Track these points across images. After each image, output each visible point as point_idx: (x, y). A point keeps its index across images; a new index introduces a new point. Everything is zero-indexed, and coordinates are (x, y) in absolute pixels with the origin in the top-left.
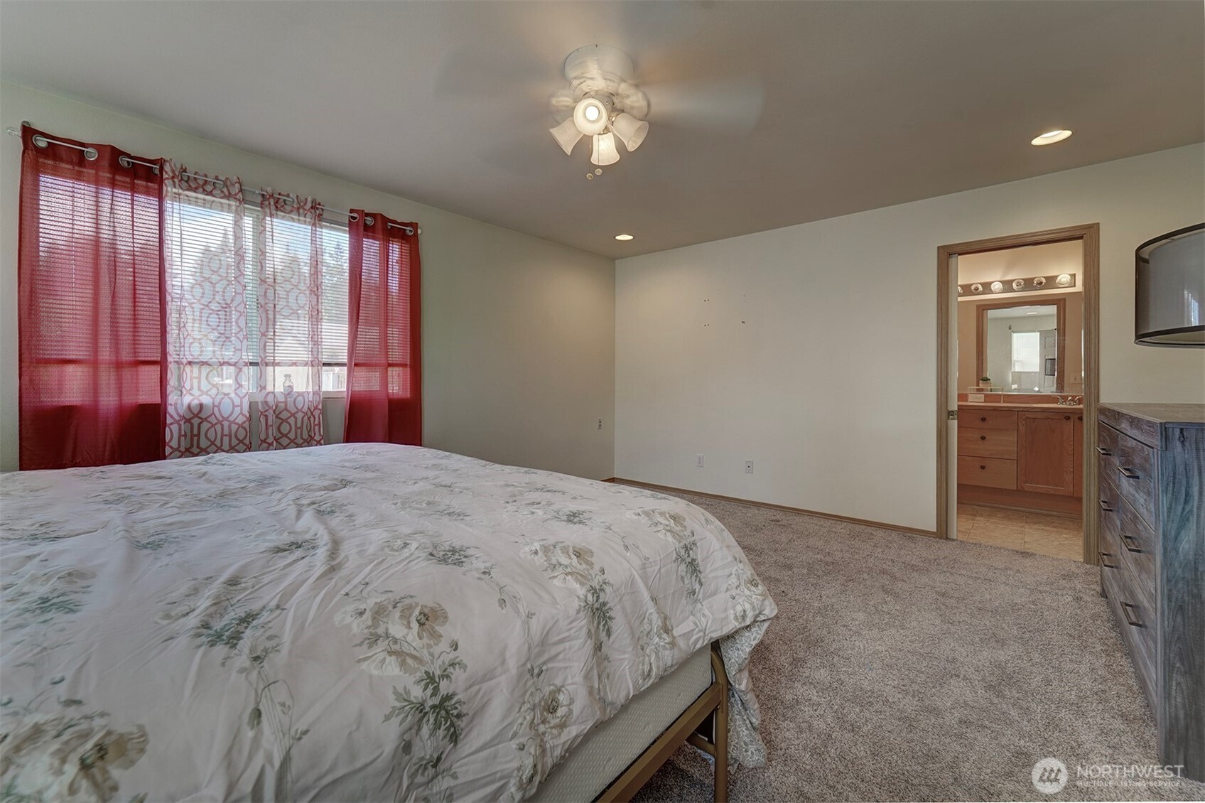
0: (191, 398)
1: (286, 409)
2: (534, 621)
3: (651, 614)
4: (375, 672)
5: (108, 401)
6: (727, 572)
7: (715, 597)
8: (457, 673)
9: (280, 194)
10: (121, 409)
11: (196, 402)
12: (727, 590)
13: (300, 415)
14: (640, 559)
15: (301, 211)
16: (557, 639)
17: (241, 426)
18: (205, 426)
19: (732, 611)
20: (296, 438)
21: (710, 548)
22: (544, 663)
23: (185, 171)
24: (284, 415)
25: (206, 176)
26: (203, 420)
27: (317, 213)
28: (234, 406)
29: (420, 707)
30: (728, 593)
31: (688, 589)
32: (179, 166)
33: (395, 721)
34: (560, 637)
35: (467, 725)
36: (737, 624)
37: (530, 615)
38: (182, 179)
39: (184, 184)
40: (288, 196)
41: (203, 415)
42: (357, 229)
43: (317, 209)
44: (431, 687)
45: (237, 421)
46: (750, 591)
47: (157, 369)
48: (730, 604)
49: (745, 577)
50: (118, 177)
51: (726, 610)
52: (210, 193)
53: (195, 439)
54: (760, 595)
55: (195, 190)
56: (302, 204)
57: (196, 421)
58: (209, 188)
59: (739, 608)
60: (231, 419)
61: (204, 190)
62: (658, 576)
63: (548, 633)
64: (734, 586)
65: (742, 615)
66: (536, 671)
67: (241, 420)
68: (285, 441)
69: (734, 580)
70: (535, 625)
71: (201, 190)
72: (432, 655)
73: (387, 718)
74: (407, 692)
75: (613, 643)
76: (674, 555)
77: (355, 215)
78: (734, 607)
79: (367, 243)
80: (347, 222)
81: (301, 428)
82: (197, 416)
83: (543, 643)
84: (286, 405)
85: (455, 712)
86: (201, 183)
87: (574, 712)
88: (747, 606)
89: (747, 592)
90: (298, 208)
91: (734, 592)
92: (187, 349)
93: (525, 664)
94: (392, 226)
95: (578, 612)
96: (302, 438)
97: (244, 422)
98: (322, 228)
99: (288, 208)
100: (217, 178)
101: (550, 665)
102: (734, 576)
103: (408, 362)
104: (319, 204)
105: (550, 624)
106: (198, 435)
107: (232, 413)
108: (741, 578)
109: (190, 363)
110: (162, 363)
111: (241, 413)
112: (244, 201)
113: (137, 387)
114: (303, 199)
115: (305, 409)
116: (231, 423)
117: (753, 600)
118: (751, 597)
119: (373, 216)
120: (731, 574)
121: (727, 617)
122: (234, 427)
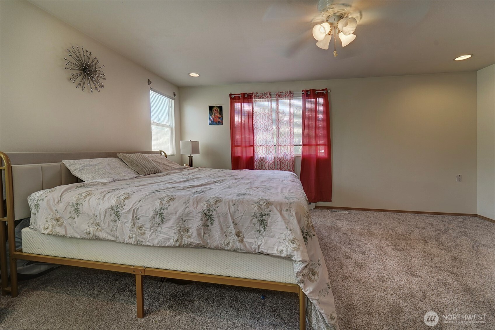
0: (261, 155)
1: (283, 159)
2: (187, 209)
3: (232, 227)
4: (156, 203)
5: (244, 155)
6: (281, 232)
7: (272, 238)
8: (165, 210)
9: (281, 92)
10: (247, 157)
11: (262, 157)
12: (279, 238)
13: (287, 162)
14: (235, 209)
15: (286, 96)
16: (192, 216)
17: (271, 164)
18: (264, 163)
19: (277, 247)
20: (286, 169)
21: (276, 220)
22: (187, 220)
23: (258, 94)
24: (283, 161)
25: (262, 93)
26: (264, 161)
27: (291, 95)
28: (269, 158)
29: (157, 212)
30: (279, 240)
31: (257, 229)
32: (255, 93)
33: (153, 212)
34: (193, 216)
35: (165, 221)
36: (276, 253)
37: (187, 207)
38: (257, 96)
39: (258, 97)
40: (283, 92)
41: (264, 160)
42: (304, 96)
43: (291, 94)
44: (160, 210)
45: (270, 162)
46: (289, 244)
47: (253, 147)
48: (277, 244)
49: (289, 237)
50: (245, 100)
51: (274, 245)
52: (263, 98)
53: (262, 166)
54: (293, 248)
55: (260, 98)
56: (286, 94)
57: (262, 162)
58: (263, 97)
59: (280, 248)
60: (269, 161)
61: (262, 97)
62: (240, 217)
63: (189, 213)
64: (283, 239)
65: (281, 251)
66: (184, 220)
67: (271, 162)
68: (283, 169)
69: (283, 236)
70: (187, 210)
71: (261, 98)
72: (165, 205)
73: (152, 211)
74: (157, 208)
75: (213, 227)
76: (253, 214)
77: (303, 92)
78: (278, 246)
79: (307, 101)
80: (301, 95)
81: (287, 166)
82: (262, 160)
83: (188, 215)
84: (284, 158)
85: (163, 217)
86: (261, 96)
87: (193, 236)
88: (284, 249)
89: (287, 244)
90: (285, 95)
91: (281, 241)
92: (260, 142)
93: (181, 216)
94: (318, 92)
95: (199, 212)
96: (288, 169)
97: (272, 163)
98: (293, 100)
99: (283, 96)
100: (265, 93)
101: (188, 221)
102: (283, 234)
103: (326, 143)
104: (292, 92)
105: (191, 212)
106: (263, 165)
107: (269, 160)
108: (287, 237)
109: (261, 146)
110: (253, 146)
111: (271, 160)
112: (271, 97)
113: (250, 152)
114: (287, 92)
115: (288, 160)
116: (269, 162)
117: (288, 248)
118: (288, 246)
119: (309, 90)
120: (282, 233)
121: (273, 248)
122: (269, 164)
